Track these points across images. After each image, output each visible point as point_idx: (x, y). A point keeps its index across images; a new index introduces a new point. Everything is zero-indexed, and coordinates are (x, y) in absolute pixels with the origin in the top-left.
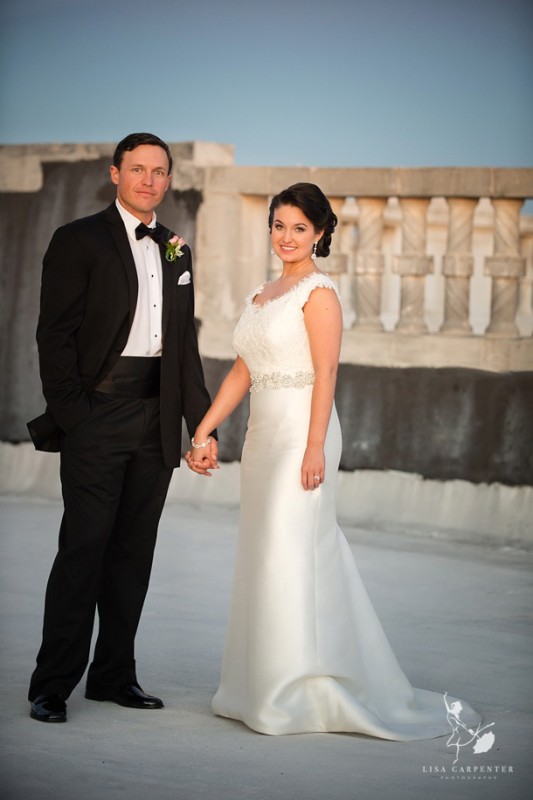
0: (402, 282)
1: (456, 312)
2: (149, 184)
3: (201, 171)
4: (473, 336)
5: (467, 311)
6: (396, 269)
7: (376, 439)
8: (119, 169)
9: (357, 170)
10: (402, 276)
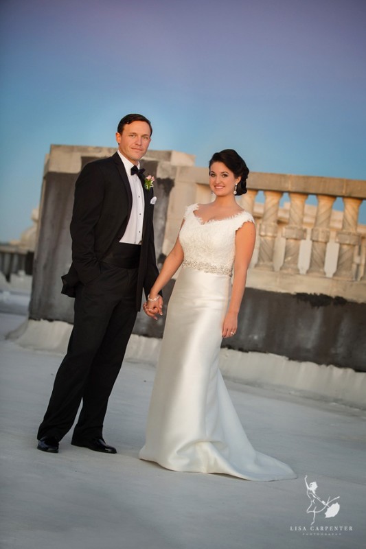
0: (286, 243)
1: (317, 263)
2: (139, 144)
3: (174, 168)
4: (326, 278)
5: (323, 263)
6: (284, 235)
7: (263, 334)
8: (121, 135)
9: (266, 174)
10: (287, 239)
